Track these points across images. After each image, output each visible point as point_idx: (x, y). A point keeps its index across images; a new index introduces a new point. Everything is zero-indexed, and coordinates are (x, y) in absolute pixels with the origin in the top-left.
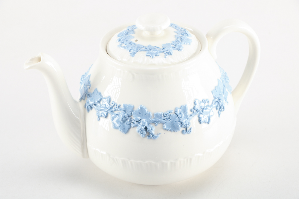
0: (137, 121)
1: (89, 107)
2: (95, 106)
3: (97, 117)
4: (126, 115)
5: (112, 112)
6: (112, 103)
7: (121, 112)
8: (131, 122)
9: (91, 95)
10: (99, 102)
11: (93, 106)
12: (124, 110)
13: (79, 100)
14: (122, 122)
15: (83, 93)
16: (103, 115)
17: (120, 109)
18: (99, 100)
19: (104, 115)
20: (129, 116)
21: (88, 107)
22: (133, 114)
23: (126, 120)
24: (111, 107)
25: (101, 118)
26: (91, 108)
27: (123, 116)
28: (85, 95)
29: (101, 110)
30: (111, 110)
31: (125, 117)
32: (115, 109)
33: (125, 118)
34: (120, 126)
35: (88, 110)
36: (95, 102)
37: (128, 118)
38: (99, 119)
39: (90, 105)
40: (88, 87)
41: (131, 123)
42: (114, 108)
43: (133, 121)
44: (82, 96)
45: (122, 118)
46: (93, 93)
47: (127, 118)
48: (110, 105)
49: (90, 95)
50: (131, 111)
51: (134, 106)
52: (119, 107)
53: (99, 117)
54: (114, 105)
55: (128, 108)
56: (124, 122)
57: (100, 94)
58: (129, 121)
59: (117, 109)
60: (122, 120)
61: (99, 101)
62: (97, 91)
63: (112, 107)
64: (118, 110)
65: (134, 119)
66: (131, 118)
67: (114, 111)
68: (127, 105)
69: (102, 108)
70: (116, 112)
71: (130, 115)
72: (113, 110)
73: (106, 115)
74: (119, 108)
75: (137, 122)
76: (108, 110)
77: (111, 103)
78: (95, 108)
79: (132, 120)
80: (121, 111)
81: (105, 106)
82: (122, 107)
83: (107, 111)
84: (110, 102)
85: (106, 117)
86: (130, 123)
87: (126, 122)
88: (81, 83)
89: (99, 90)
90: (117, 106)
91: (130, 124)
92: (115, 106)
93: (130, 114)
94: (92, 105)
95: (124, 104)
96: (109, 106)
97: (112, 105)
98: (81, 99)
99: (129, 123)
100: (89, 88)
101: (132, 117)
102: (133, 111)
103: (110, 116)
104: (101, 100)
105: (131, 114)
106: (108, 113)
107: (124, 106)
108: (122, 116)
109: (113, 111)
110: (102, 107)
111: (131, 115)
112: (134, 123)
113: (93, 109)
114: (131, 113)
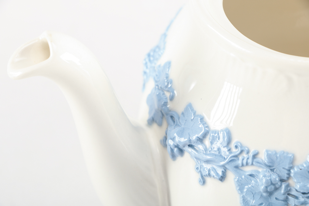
0: (304, 193)
1: (176, 150)
2: (190, 150)
3: (198, 176)
4: (275, 177)
5: (237, 167)
6: (236, 147)
7: (260, 170)
8: (289, 194)
9: (179, 118)
10: (201, 140)
11: (184, 149)
12: (270, 166)
13: (146, 122)
14: (265, 194)
15: (156, 106)
16: (212, 173)
17: (258, 163)
18: (200, 135)
19: (217, 174)
20: (282, 181)
21: (172, 150)
22: (292, 175)
23: (276, 189)
24: (234, 156)
25: (209, 180)
26: (181, 151)
27: (267, 181)
28: (160, 114)
29: (208, 162)
30: (234, 164)
31: (272, 184)
32: (245, 162)
33: (274, 185)
34: (261, 204)
35: (174, 157)
36: (190, 140)
37: (281, 186)
38: (204, 182)
39: (177, 146)
40: (168, 95)
41: (290, 197)
42: (241, 158)
43: (294, 193)
44: (155, 114)
45: (266, 187)
46: (183, 114)
47: (277, 186)
48: (229, 150)
49: (176, 118)
50: (287, 167)
51: (294, 155)
52: (254, 156)
53: (202, 176)
54: (242, 152)
55: (278, 160)
56: (271, 194)
57: (202, 119)
58: (282, 191)
59: (250, 161)
60: (267, 191)
61: (201, 138)
62: (192, 110)
63: (236, 156)
64: (252, 164)
65: (298, 187)
66: (288, 186)
67: (243, 165)
68: (276, 153)
69: (209, 157)
70: (248, 170)
71: (285, 178)
72: (240, 162)
73: (220, 173)
74: (255, 160)
75: (306, 195)
76: (228, 163)
77: (232, 145)
78: (190, 153)
79: (290, 190)
80: (260, 167)
81: (217, 153)
82: (263, 157)
83: (223, 166)
84: (229, 142)
85: (222, 178)
86: (287, 198)
87: (276, 194)
88: (145, 73)
89: (199, 108)
90: (251, 154)
91: (286, 200)
92: (245, 155)
93: (286, 176)
94: (184, 146)
95: (267, 151)
96: (227, 153)
97: (235, 151)
98: (152, 121)
99: (282, 197)
100: (172, 98)
101: (291, 182)
102: (292, 168)
103: (231, 176)
104: (205, 135)
105: (289, 174)
106: (225, 170)
107: (269, 156)
108: (264, 180)
109: (240, 165)
110: (208, 155)
111: (289, 177)
112: (296, 198)
113: (186, 155)
114: (287, 172)
